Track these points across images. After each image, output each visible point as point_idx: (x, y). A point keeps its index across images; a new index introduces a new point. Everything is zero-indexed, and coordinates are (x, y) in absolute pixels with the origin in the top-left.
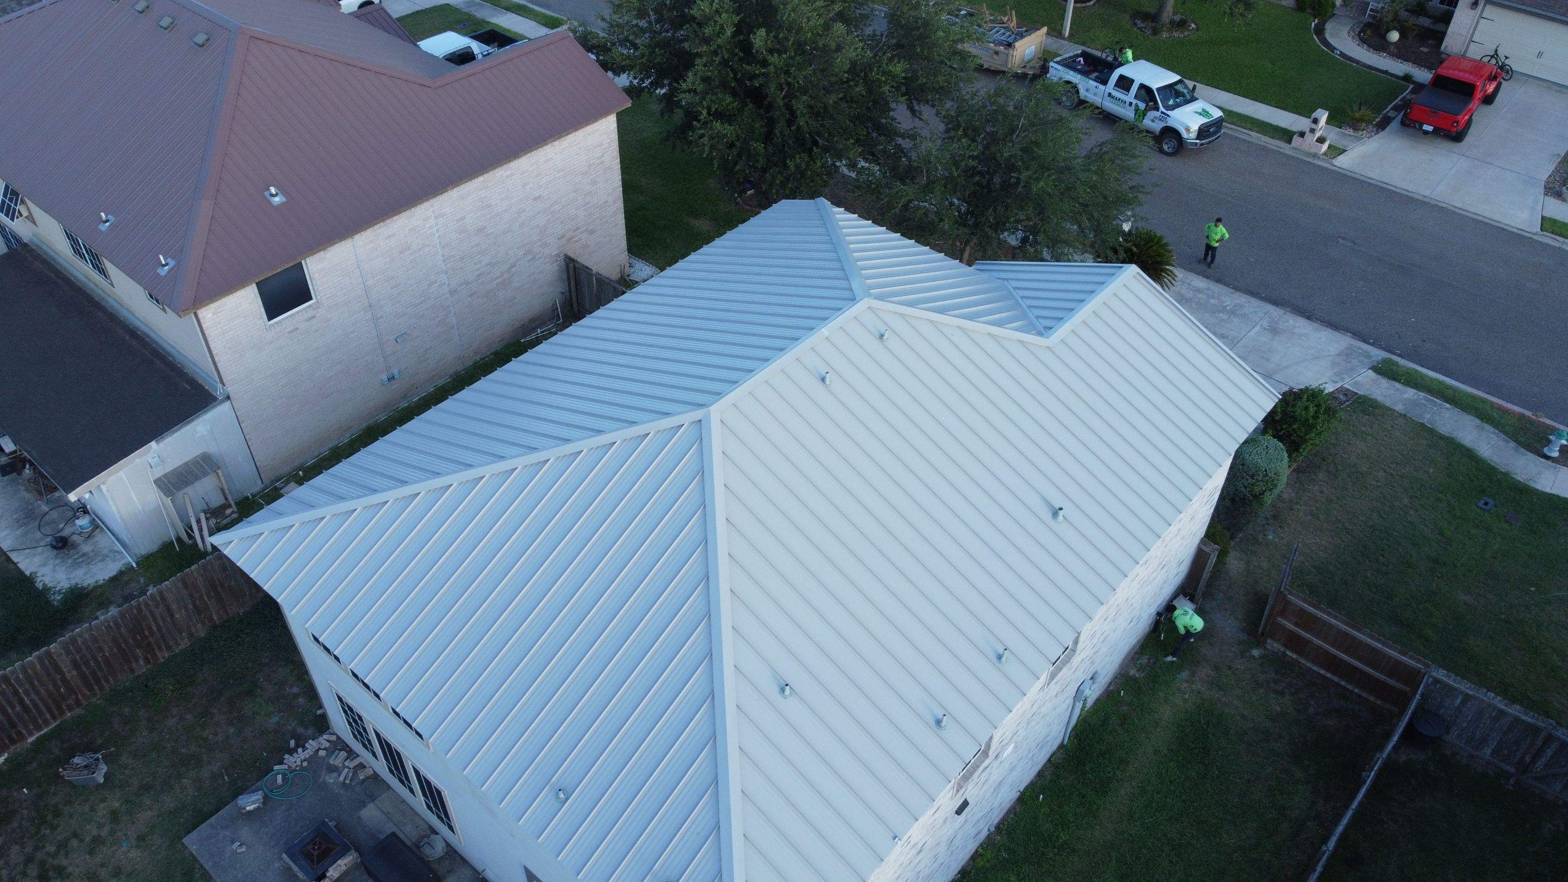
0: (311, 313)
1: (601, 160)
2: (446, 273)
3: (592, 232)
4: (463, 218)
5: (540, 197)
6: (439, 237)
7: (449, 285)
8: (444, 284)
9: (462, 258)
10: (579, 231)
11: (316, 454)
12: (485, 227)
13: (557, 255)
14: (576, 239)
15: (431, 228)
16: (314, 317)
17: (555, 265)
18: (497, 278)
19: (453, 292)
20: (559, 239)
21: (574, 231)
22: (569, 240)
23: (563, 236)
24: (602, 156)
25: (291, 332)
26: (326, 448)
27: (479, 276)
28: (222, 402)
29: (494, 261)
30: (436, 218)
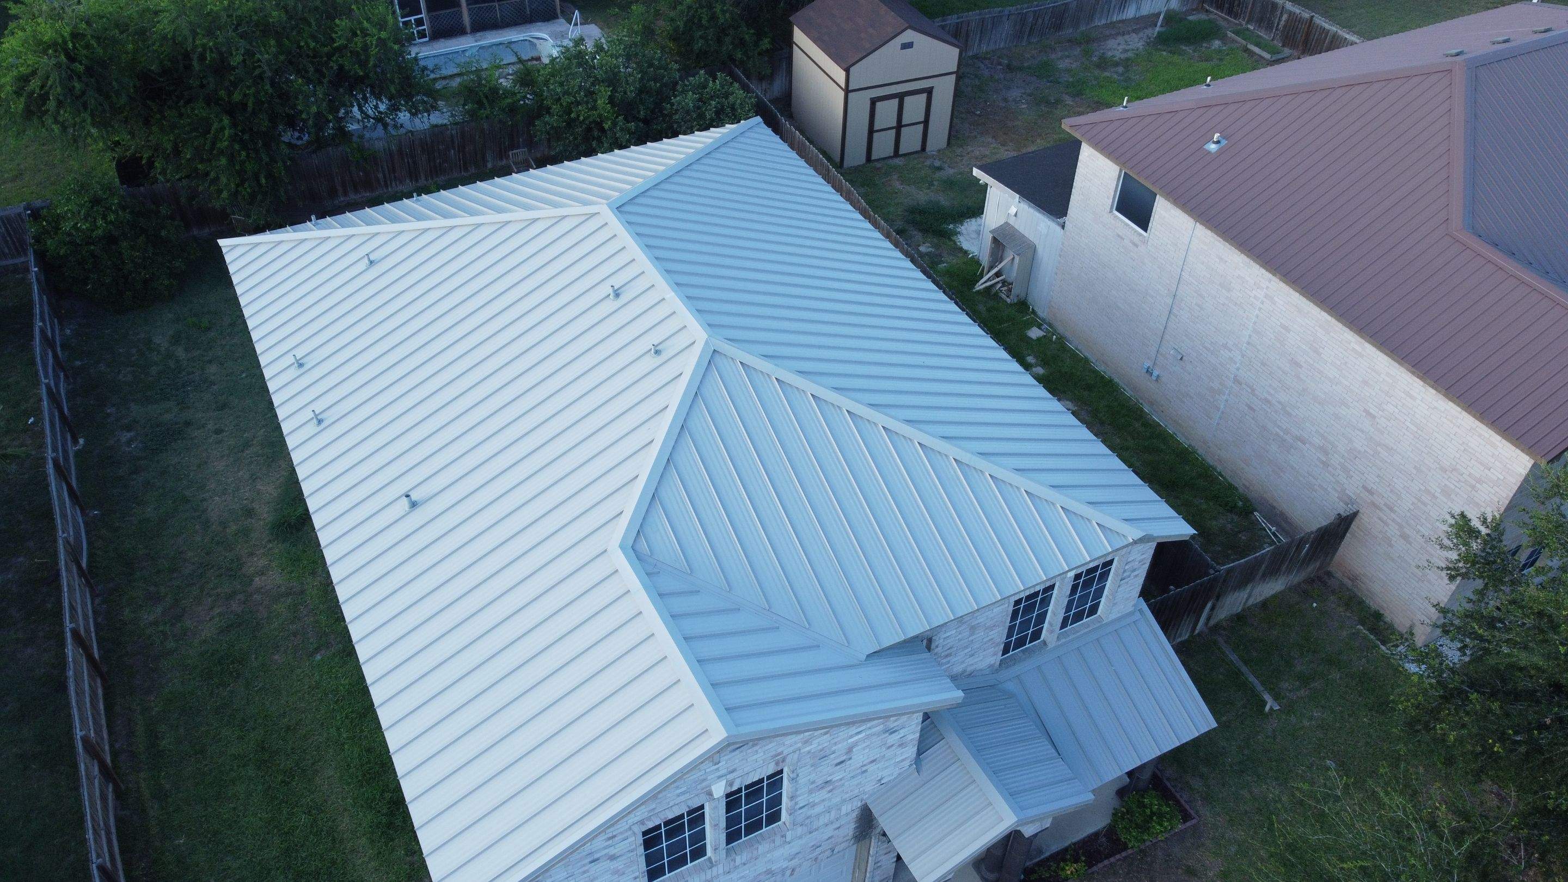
0: (1136, 239)
1: (1474, 483)
2: (1243, 356)
3: (1405, 537)
4: (1287, 329)
5: (1374, 417)
6: (1257, 316)
7: (1238, 369)
8: (1235, 363)
9: (1263, 364)
10: (1392, 514)
11: (1079, 348)
12: (1301, 367)
13: (1350, 501)
14: (1381, 514)
15: (1255, 297)
16: (1136, 246)
17: (1341, 503)
18: (1279, 427)
19: (1237, 381)
20: (1364, 487)
21: (1385, 505)
22: (1373, 504)
23: (1370, 492)
24: (1479, 481)
25: (1119, 236)
26: (1087, 354)
27: (1267, 401)
28: (1058, 224)
29: (1288, 409)
30: (1266, 296)
